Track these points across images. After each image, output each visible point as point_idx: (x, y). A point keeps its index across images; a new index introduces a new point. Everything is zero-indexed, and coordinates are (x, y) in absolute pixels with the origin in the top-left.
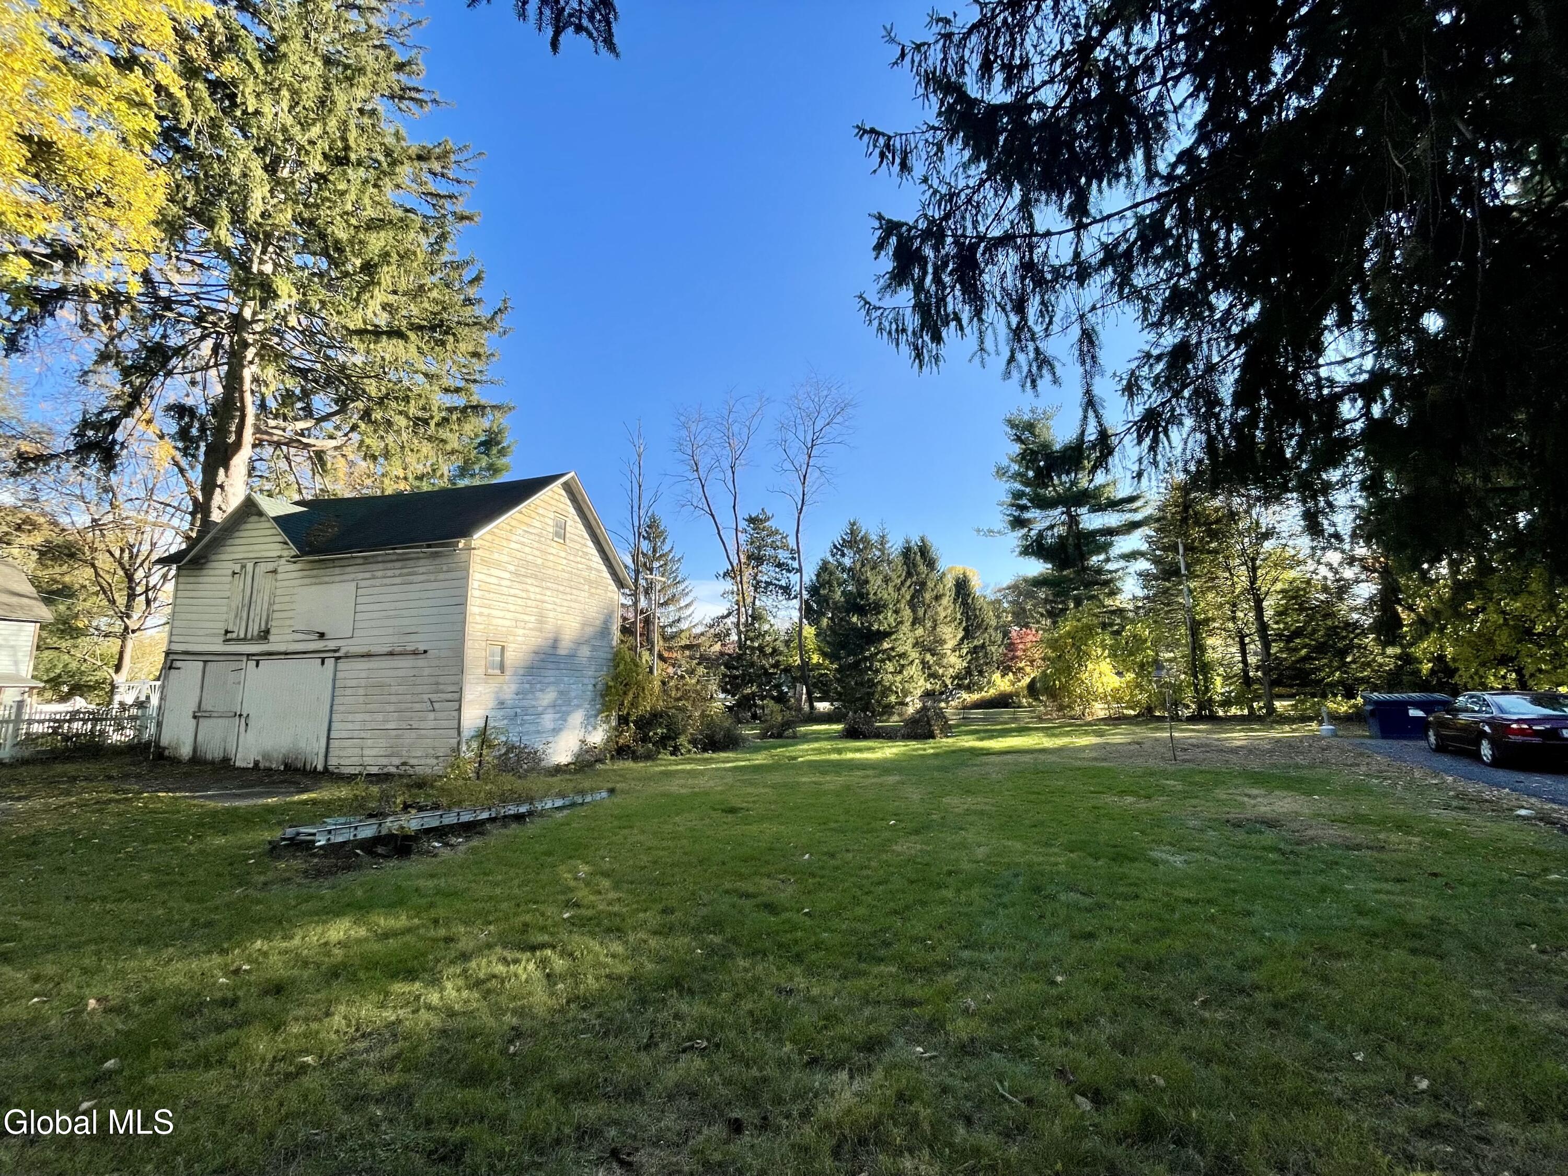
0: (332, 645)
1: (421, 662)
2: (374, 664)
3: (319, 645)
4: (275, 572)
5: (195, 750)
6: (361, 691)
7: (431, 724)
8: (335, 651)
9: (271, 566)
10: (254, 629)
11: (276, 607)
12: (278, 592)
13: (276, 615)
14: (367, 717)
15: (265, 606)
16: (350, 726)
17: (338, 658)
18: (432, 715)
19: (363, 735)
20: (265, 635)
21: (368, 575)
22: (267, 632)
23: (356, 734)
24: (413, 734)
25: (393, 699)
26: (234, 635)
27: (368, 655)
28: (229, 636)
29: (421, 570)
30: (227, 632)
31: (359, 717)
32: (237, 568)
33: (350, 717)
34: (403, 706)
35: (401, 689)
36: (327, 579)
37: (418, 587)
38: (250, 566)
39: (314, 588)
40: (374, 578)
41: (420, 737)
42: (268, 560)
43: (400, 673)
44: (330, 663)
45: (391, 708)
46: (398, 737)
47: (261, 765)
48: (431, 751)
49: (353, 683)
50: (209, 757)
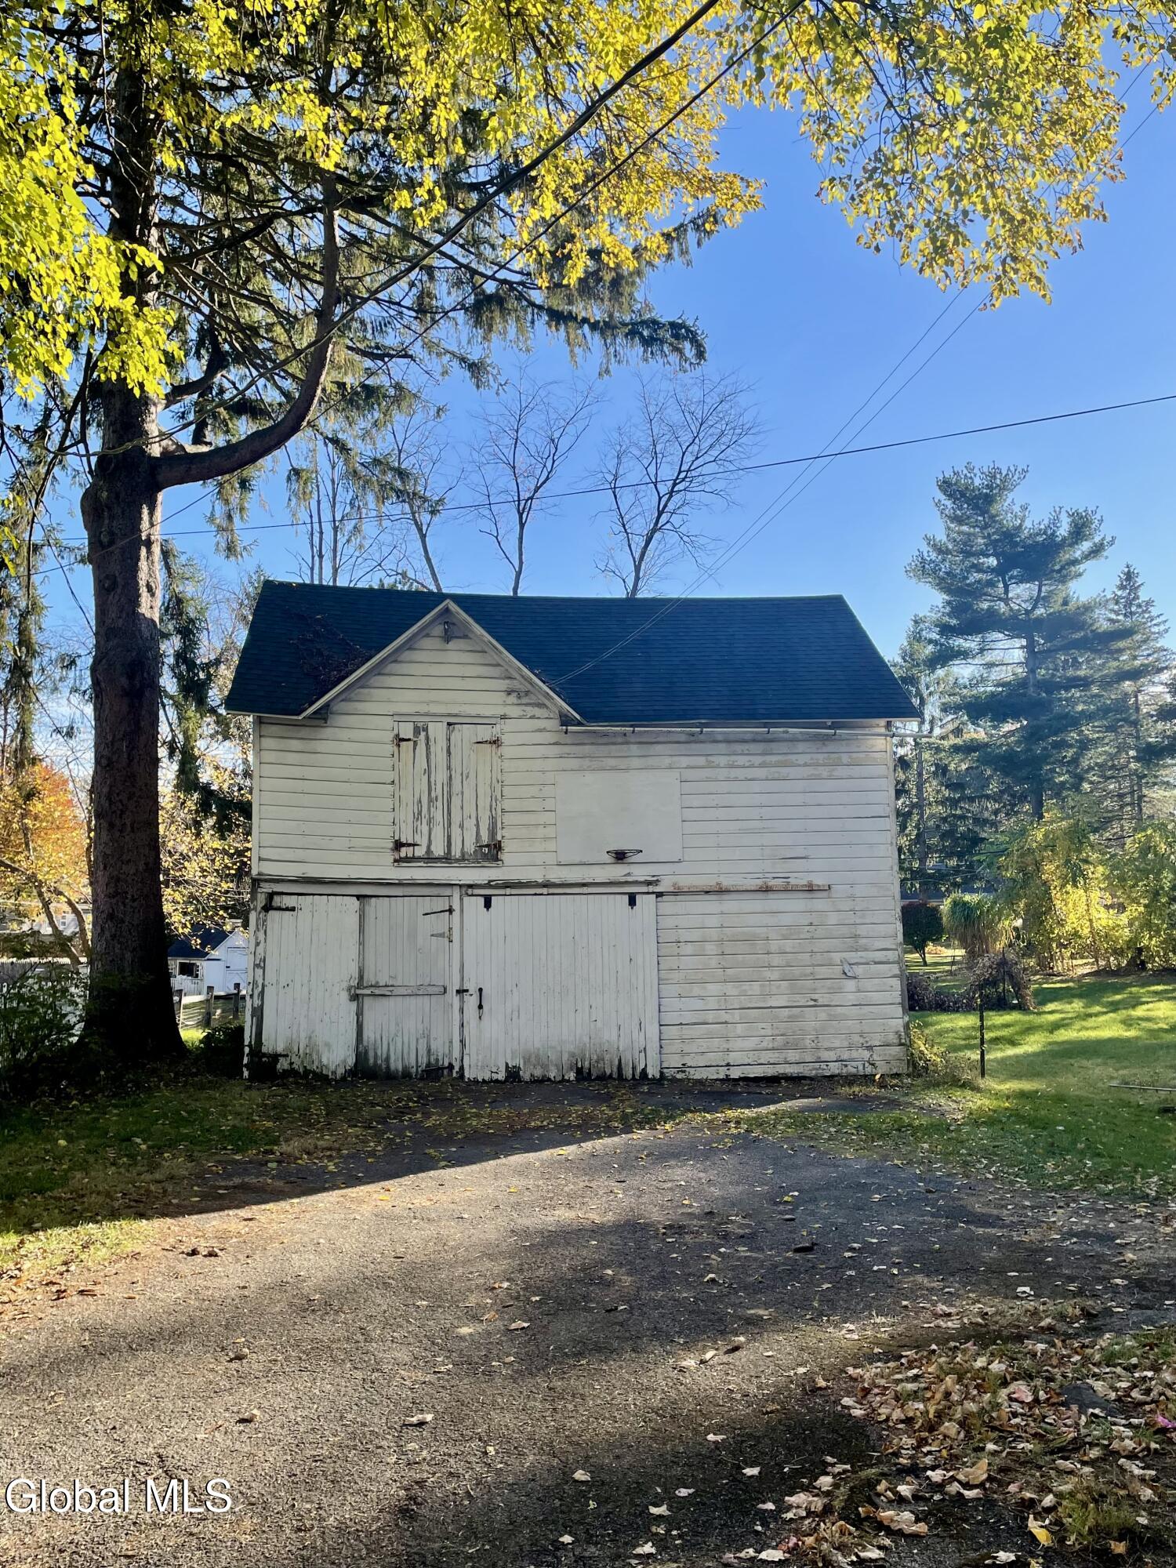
0: (641, 873)
1: (819, 903)
2: (730, 904)
3: (618, 872)
4: (496, 742)
5: (361, 1056)
6: (710, 948)
7: (852, 998)
8: (649, 883)
9: (485, 733)
10: (466, 841)
11: (507, 805)
12: (509, 779)
13: (509, 819)
14: (730, 989)
15: (485, 802)
16: (699, 1004)
17: (659, 895)
18: (850, 985)
19: (724, 1016)
20: (492, 852)
21: (701, 761)
22: (499, 846)
23: (710, 1017)
24: (822, 1014)
25: (776, 960)
26: (420, 852)
27: (721, 891)
28: (404, 852)
29: (802, 759)
30: (398, 845)
31: (713, 989)
32: (407, 731)
33: (697, 990)
34: (797, 971)
35: (788, 945)
36: (612, 762)
37: (800, 786)
38: (437, 730)
39: (590, 777)
40: (710, 766)
41: (832, 1018)
42: (476, 721)
43: (786, 919)
44: (645, 902)
45: (775, 975)
46: (792, 1019)
47: (526, 1075)
48: (857, 1039)
49: (695, 935)
50: (396, 1065)
